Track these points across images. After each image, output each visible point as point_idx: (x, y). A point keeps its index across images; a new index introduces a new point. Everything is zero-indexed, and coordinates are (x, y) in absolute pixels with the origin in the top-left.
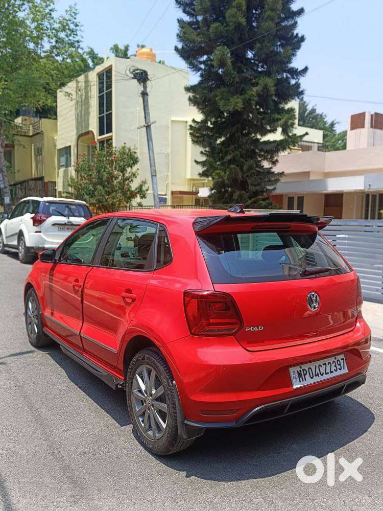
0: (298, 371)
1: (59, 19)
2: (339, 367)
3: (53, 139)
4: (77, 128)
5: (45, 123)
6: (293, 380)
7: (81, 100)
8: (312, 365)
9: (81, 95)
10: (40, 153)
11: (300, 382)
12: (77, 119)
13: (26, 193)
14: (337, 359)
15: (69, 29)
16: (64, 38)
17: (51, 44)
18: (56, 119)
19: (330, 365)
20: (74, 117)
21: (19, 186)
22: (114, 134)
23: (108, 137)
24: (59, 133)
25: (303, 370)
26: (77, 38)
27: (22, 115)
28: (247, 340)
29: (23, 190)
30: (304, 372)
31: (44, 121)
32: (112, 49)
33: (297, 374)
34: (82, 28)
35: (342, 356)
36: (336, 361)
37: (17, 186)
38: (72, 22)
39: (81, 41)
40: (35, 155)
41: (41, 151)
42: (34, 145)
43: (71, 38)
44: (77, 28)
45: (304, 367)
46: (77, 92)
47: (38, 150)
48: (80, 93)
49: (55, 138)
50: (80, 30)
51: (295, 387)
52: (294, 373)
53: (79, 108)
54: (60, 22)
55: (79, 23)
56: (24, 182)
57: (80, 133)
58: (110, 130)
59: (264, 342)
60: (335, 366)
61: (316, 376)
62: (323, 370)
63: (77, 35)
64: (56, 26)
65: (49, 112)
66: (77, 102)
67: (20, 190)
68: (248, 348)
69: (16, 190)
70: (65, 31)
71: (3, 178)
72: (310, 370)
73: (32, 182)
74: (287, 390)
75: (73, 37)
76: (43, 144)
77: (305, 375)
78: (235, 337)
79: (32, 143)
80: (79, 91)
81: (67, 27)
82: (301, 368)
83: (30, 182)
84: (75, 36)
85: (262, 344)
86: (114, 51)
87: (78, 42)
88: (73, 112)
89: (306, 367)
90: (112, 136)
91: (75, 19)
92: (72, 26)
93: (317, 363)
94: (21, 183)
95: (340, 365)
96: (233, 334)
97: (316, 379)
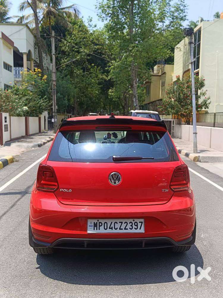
0: (94, 223)
1: (174, 5)
2: (136, 227)
3: (171, 76)
4: (183, 68)
5: (167, 67)
6: (89, 228)
7: (186, 51)
8: (109, 222)
9: (186, 48)
10: (164, 85)
11: (94, 229)
12: (183, 63)
13: (154, 108)
14: (135, 221)
15: (180, 10)
16: (178, 16)
17: (170, 21)
18: (173, 64)
19: (126, 224)
20: (182, 62)
21: (151, 104)
22: (200, 69)
23: (197, 71)
24: (174, 72)
25: (99, 223)
26: (184, 14)
27: (158, 64)
28: (62, 197)
29: (153, 106)
30: (99, 224)
31: (167, 66)
32: (214, 16)
33: (93, 224)
34: (187, 8)
35: (142, 220)
36: (133, 223)
37: (150, 104)
38: (182, 5)
39: (186, 15)
40: (161, 86)
41: (164, 84)
42: (161, 81)
43: (181, 15)
44: (185, 8)
45: (100, 221)
46: (184, 47)
47: (163, 83)
48: (186, 47)
49: (173, 75)
50: (187, 9)
51: (89, 232)
52: (91, 223)
53: (185, 56)
54: (175, 7)
55: (186, 4)
56: (154, 102)
57: (185, 71)
58: (198, 67)
59: (73, 200)
60: (132, 226)
61: (110, 228)
62: (118, 226)
63: (184, 12)
64: (173, 9)
65: (170, 61)
66: (184, 52)
67: (151, 106)
68: (61, 202)
69: (149, 106)
70: (178, 11)
71: (136, 101)
72: (106, 224)
73: (158, 101)
74: (83, 233)
75: (183, 14)
76: (165, 79)
77: (100, 226)
78: (54, 194)
79: (160, 80)
80: (186, 45)
81: (179, 9)
82: (98, 221)
83: (157, 101)
84: (184, 13)
85: (72, 201)
86: (216, 16)
87: (185, 16)
88: (182, 59)
89: (103, 221)
90: (199, 71)
91: (184, 2)
92: (182, 8)
93: (114, 221)
94: (152, 103)
95: (137, 226)
96: (54, 192)
97: (109, 231)
